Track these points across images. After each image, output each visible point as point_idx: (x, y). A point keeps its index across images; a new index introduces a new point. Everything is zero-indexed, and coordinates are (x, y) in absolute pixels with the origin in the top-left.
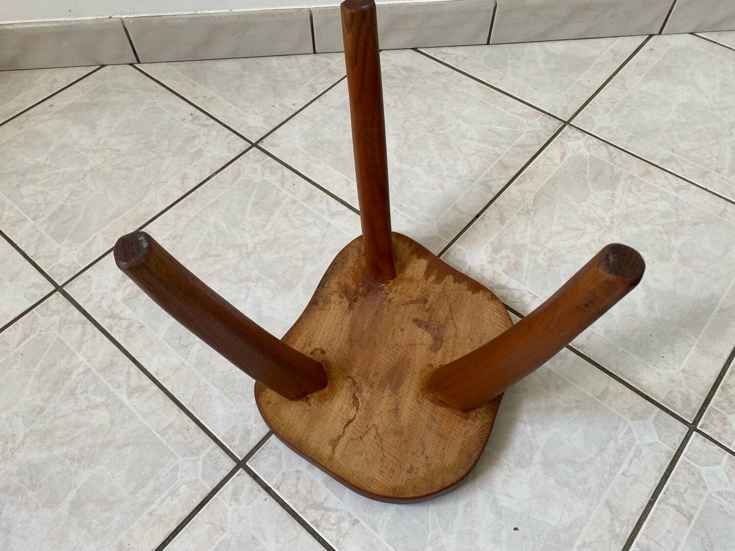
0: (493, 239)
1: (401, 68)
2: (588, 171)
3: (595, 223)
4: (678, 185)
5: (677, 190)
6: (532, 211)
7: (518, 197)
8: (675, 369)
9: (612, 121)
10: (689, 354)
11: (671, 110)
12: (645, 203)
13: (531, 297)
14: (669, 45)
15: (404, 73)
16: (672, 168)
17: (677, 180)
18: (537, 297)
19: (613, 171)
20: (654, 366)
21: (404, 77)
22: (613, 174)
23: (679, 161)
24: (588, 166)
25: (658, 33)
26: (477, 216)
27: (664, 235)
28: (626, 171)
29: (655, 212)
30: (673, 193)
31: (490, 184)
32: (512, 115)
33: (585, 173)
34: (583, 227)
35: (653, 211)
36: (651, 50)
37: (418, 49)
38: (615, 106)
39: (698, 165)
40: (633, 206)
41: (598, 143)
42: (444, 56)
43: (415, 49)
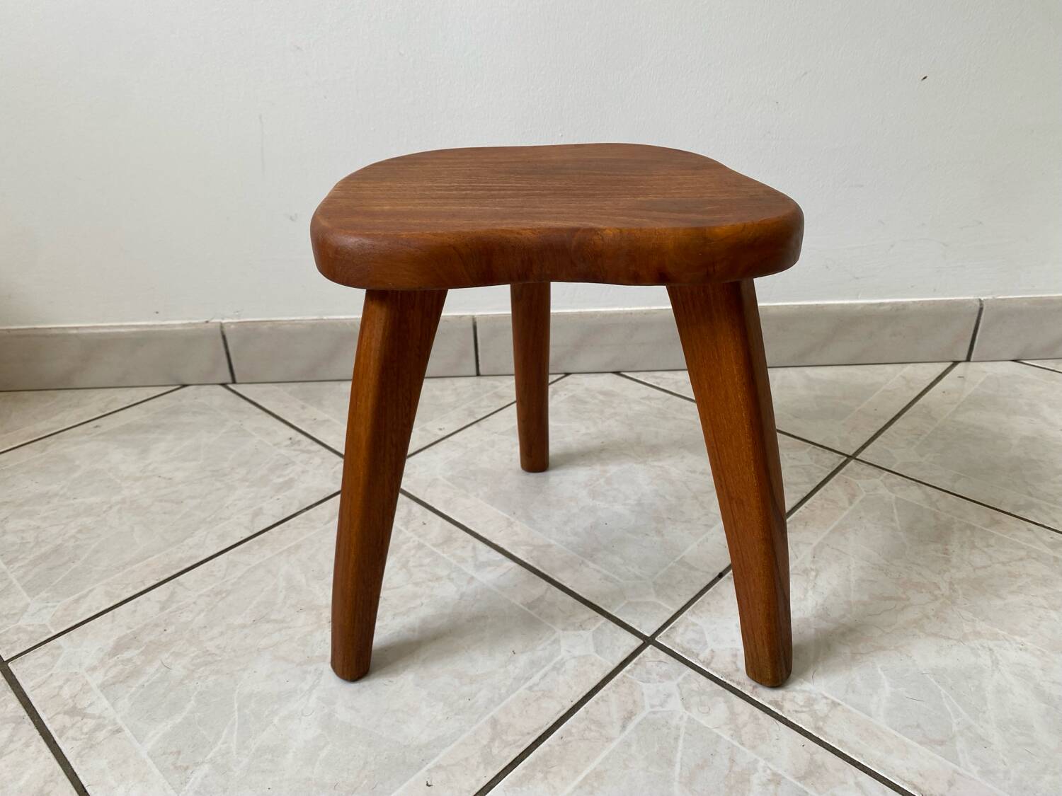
1: (598, 393)
2: (896, 518)
3: (924, 590)
6: (812, 570)
9: (922, 456)
12: (1003, 564)
14: (984, 373)
18: (839, 704)
19: (937, 519)
21: (602, 401)
22: (940, 523)
23: (1044, 508)
24: (895, 511)
25: (965, 359)
28: (959, 519)
30: (1049, 551)
34: (903, 596)
36: (959, 377)
37: (622, 373)
38: (922, 438)
41: (906, 483)
43: (618, 373)
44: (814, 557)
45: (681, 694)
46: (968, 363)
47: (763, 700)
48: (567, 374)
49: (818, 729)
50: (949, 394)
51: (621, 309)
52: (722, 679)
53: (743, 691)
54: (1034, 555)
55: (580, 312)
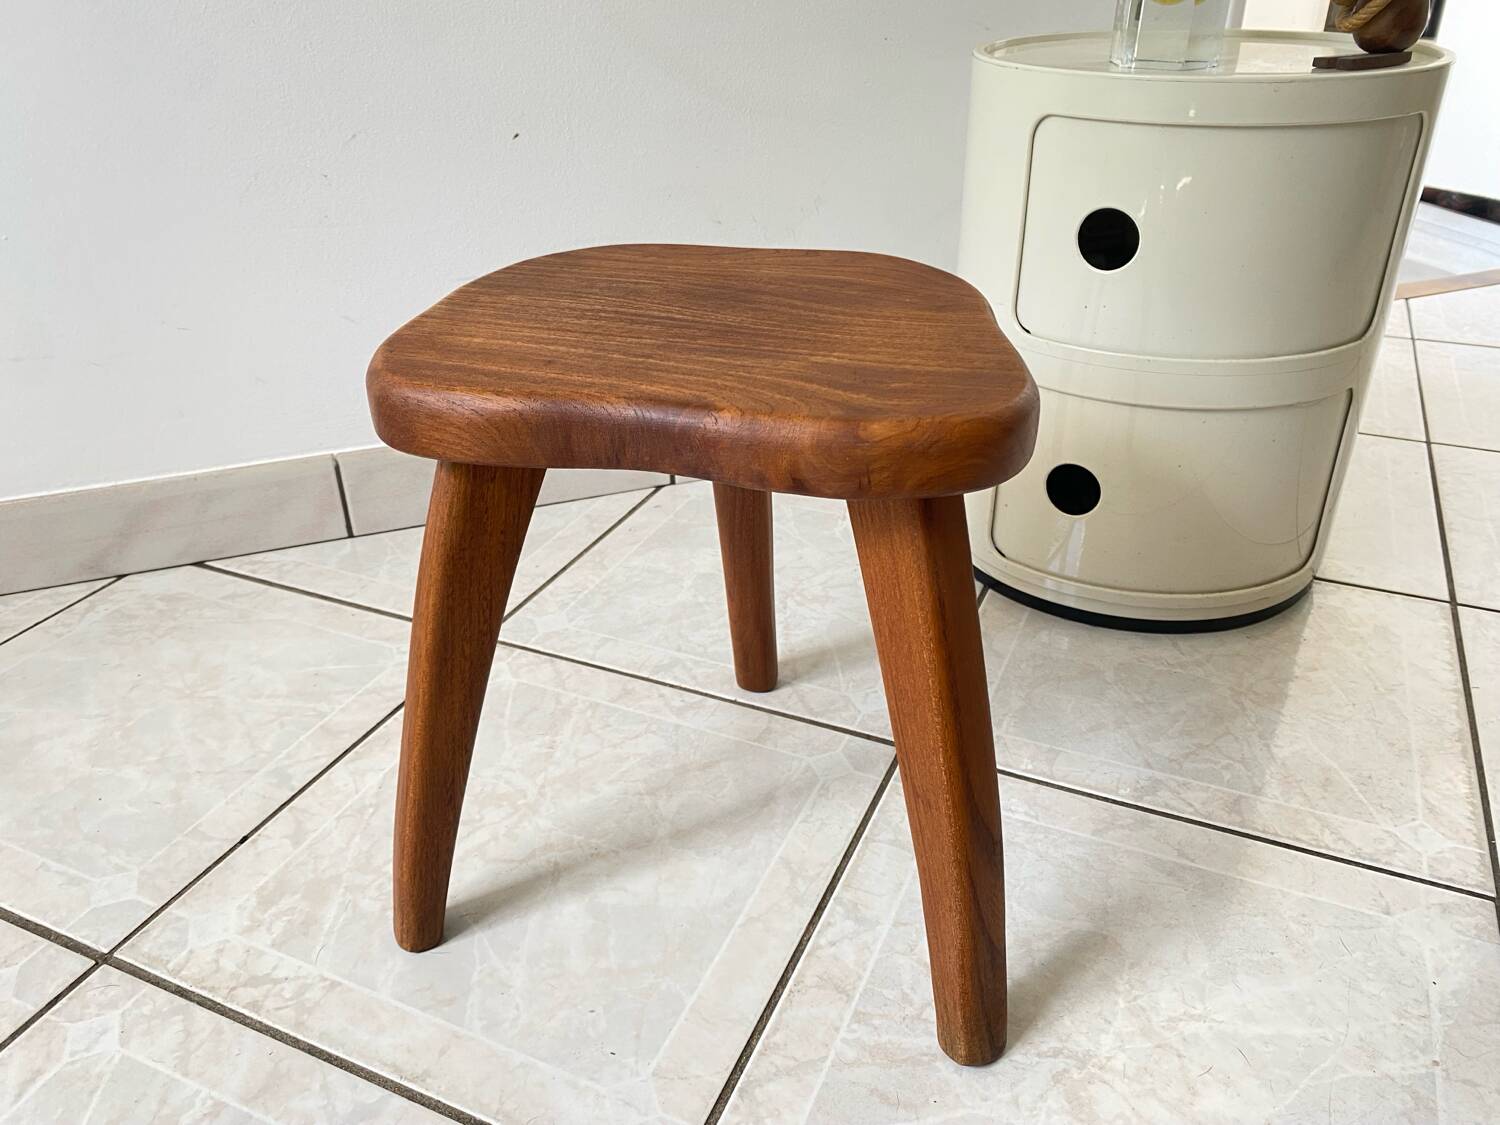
0: (266, 878)
1: (159, 599)
2: (507, 713)
3: (505, 803)
4: (682, 704)
5: (679, 712)
6: (371, 805)
7: (346, 785)
8: (638, 1074)
9: (571, 620)
10: (673, 1033)
11: (682, 587)
12: (615, 746)
13: (324, 988)
14: (688, 496)
15: (160, 605)
16: (675, 678)
17: (681, 696)
18: (340, 984)
19: (558, 702)
20: (592, 1079)
21: (160, 611)
22: (559, 707)
23: (689, 664)
24: (510, 702)
25: (669, 482)
26: (245, 839)
27: (646, 797)
28: (585, 698)
29: (632, 758)
30: (673, 719)
31: (290, 771)
32: (370, 641)
33: (502, 716)
34: (477, 817)
35: (628, 758)
36: (657, 507)
37: (207, 563)
38: (581, 596)
39: (722, 665)
40: (592, 755)
41: (537, 659)
42: (256, 567)
43: (200, 564)
44: (380, 788)
45: (123, 1026)
46: (672, 486)
47: (238, 1004)
48: (120, 577)
49: (299, 1025)
50: (635, 531)
51: (181, 474)
52: (190, 989)
53: (215, 999)
54: (654, 727)
55: (116, 486)
